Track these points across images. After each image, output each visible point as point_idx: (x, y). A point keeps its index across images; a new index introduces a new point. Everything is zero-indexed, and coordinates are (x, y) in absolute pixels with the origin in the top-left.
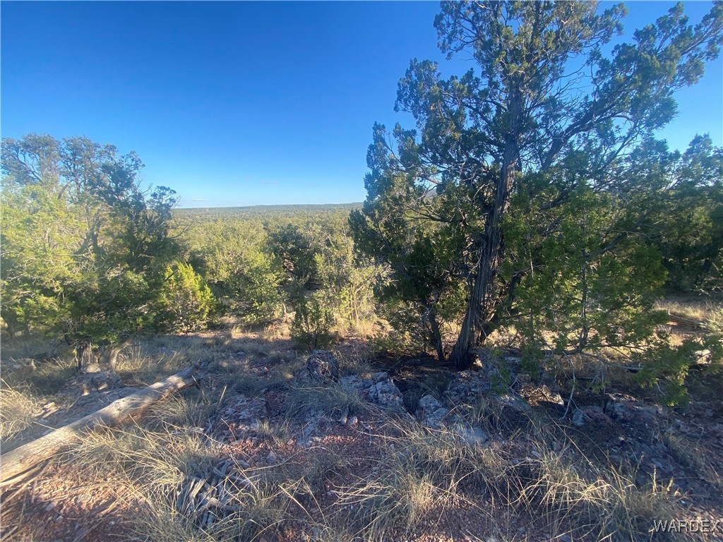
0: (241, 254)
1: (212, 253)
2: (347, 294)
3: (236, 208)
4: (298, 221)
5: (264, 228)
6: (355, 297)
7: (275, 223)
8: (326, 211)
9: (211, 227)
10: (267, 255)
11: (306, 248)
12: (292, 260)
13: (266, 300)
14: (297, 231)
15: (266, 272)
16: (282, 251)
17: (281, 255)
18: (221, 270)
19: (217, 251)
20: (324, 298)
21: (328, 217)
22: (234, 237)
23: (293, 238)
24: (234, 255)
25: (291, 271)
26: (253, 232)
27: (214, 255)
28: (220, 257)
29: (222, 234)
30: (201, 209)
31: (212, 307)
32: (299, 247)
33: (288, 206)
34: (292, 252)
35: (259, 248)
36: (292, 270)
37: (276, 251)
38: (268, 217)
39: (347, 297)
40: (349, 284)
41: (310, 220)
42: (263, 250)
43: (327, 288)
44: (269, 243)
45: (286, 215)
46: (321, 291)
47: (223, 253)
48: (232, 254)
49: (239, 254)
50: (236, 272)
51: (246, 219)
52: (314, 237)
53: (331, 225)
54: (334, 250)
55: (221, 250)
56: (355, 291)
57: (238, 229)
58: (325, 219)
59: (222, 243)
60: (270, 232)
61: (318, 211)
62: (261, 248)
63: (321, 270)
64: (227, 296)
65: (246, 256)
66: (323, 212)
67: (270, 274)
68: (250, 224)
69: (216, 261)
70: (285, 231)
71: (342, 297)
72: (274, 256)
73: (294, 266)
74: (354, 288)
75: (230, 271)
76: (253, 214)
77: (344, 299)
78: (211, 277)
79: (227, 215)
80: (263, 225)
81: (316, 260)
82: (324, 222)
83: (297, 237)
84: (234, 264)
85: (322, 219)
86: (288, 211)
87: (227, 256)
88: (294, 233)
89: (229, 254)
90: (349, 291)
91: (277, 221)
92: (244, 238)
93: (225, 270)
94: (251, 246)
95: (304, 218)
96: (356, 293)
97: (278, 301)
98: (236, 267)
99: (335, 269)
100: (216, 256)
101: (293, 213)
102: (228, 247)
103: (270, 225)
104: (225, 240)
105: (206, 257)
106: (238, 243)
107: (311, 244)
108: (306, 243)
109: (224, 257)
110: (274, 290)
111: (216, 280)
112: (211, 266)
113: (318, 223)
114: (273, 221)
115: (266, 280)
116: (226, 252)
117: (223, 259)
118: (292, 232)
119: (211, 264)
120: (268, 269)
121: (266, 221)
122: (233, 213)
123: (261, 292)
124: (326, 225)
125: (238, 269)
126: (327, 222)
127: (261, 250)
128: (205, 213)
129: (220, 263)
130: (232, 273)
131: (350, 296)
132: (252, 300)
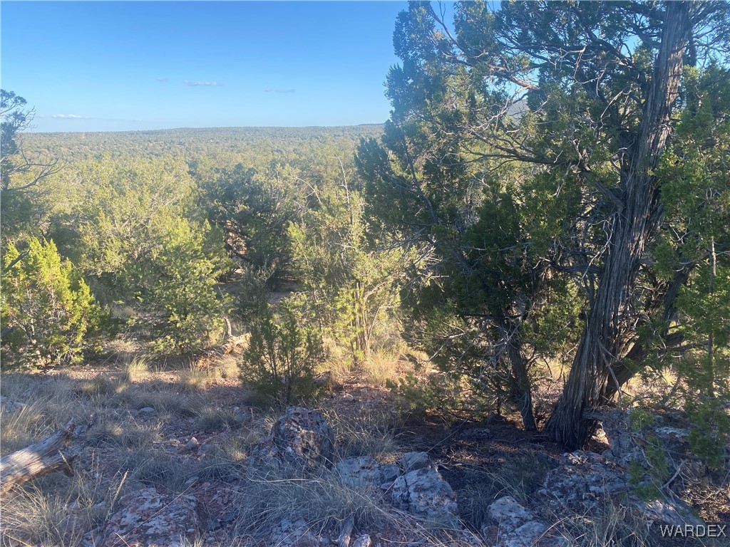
1: (93, 218)
2: (348, 301)
3: (138, 133)
4: (255, 159)
5: (190, 173)
6: (364, 308)
7: (210, 163)
8: (308, 141)
9: (91, 170)
10: (195, 225)
11: (269, 211)
12: (243, 234)
13: (195, 310)
14: (254, 178)
15: (195, 256)
16: (225, 217)
17: (222, 224)
18: (109, 252)
19: (102, 214)
20: (304, 308)
21: (312, 151)
22: (134, 188)
23: (246, 192)
24: (133, 223)
25: (240, 255)
26: (169, 179)
27: (96, 222)
28: (106, 226)
29: (112, 183)
30: (70, 136)
31: (93, 321)
32: (257, 209)
33: (235, 131)
34: (244, 219)
35: (180, 209)
36: (242, 253)
37: (212, 215)
38: (197, 150)
39: (349, 307)
40: (353, 282)
41: (277, 156)
42: (188, 215)
43: (311, 289)
44: (200, 201)
45: (231, 147)
46: (300, 294)
47: (113, 220)
48: (130, 222)
49: (142, 222)
50: (136, 255)
51: (156, 155)
52: (286, 191)
53: (318, 167)
54: (325, 216)
55: (109, 212)
56: (364, 296)
57: (141, 173)
58: (305, 155)
59: (112, 199)
60: (201, 179)
61: (292, 139)
62: (184, 211)
63: (298, 254)
64: (121, 302)
65: (155, 225)
66: (302, 141)
67: (202, 261)
68: (163, 163)
69: (99, 233)
70: (229, 178)
71: (339, 306)
72: (209, 227)
73: (246, 246)
74: (362, 289)
75: (125, 254)
76: (168, 145)
77: (343, 310)
78: (90, 265)
79: (120, 147)
80: (187, 166)
81: (291, 235)
82: (305, 161)
83: (252, 189)
84: (133, 240)
85: (300, 155)
86: (236, 139)
87: (121, 225)
88: (247, 182)
89: (124, 221)
90: (353, 295)
91: (215, 158)
92: (152, 191)
93: (116, 252)
94: (166, 206)
95: (266, 153)
96: (365, 299)
97: (216, 311)
98: (137, 246)
99: (326, 252)
100: (101, 224)
101: (244, 144)
102: (122, 208)
103: (200, 166)
104: (116, 194)
105: (81, 227)
106: (140, 200)
107: (279, 204)
108: (271, 202)
109: (115, 226)
110: (210, 292)
111: (100, 270)
112: (90, 243)
113: (293, 164)
114: (207, 158)
115: (195, 271)
116: (118, 217)
117: (113, 231)
118: (244, 179)
119: (90, 240)
120: (198, 251)
121: (192, 158)
122: (132, 142)
123: (185, 295)
124: (308, 167)
125: (140, 249)
126: (311, 162)
127: (184, 214)
128: (79, 142)
129: (108, 238)
130: (129, 257)
131: (354, 305)
132: (168, 310)
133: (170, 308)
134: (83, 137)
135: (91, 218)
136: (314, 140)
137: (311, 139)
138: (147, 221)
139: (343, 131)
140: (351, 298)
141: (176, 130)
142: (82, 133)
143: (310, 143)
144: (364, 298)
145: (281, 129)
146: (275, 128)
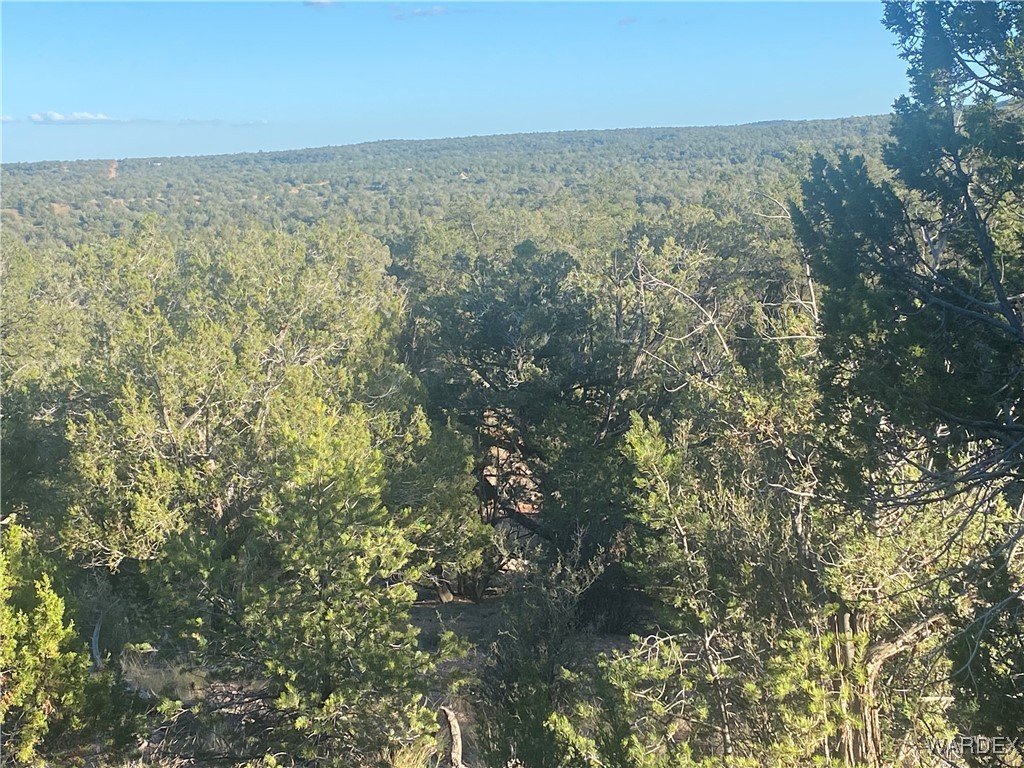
0: (252, 414)
1: (105, 402)
2: (814, 673)
3: (259, 158)
4: (583, 225)
5: (393, 270)
6: (869, 698)
7: (453, 241)
8: (750, 166)
9: (109, 265)
10: (386, 420)
11: (611, 384)
12: (528, 452)
13: (351, 680)
14: (566, 284)
15: (365, 520)
16: (480, 401)
17: (471, 423)
18: (142, 502)
19: (130, 391)
21: (760, 196)
22: (219, 316)
23: (541, 325)
24: (215, 419)
25: (519, 519)
26: (322, 288)
27: (114, 415)
28: (141, 425)
29: (161, 302)
30: (80, 170)
31: (69, 698)
32: (574, 377)
33: (530, 144)
34: (533, 405)
35: (345, 375)
36: (524, 508)
37: (438, 399)
38: (423, 204)
39: (818, 693)
40: (830, 609)
41: (654, 214)
42: (369, 392)
43: (698, 629)
44: (405, 345)
45: (520, 191)
46: (660, 642)
47: (159, 407)
48: (206, 414)
49: (240, 415)
50: (219, 509)
51: (309, 221)
52: (664, 321)
53: (774, 246)
54: (741, 397)
55: (150, 385)
56: (868, 659)
57: (241, 272)
58: (738, 210)
59: (158, 349)
60: (424, 290)
61: (700, 162)
62: (358, 380)
63: (656, 516)
64: (147, 647)
65: (276, 424)
66: (729, 167)
67: (381, 530)
68: (304, 245)
69: (120, 446)
70: (495, 283)
71: (784, 688)
72: (424, 428)
73: (541, 488)
74: (863, 636)
75: (188, 506)
76: (342, 191)
77: (800, 701)
78: (91, 537)
79: (208, 198)
80: (386, 252)
81: (633, 455)
82: (733, 226)
83: (561, 315)
84: (212, 465)
85: (719, 209)
86: (533, 169)
87: (180, 424)
88: (545, 295)
89: (188, 411)
90: (831, 655)
91: (467, 226)
92: (273, 328)
93: (162, 501)
94: (306, 368)
95: (617, 208)
96: (874, 668)
97: (416, 686)
98: (222, 484)
99: (755, 510)
100: (125, 420)
101: (558, 183)
102: (184, 374)
103: (423, 250)
104: (170, 332)
105: (73, 427)
106: (238, 350)
107: (641, 359)
108: (615, 354)
109: (164, 425)
110: (399, 625)
111: (116, 552)
112: (94, 474)
113: (689, 238)
114: (441, 227)
115: (360, 560)
116: (172, 399)
117: (157, 439)
118: (537, 287)
119: (94, 464)
120: (371, 500)
121: (405, 227)
122: (241, 186)
123: (326, 631)
124: (744, 245)
125: (230, 493)
126: (752, 230)
127: (356, 390)
128: (101, 189)
129: (143, 459)
130: (199, 517)
131: (836, 685)
132: (277, 677)
133: (281, 671)
134: (113, 175)
135: (101, 402)
136: (768, 160)
137: (760, 159)
138: (254, 413)
139: (864, 132)
140: (823, 663)
141: (364, 148)
142: (109, 163)
143: (757, 174)
144: (870, 667)
145: (670, 134)
146: (650, 132)
